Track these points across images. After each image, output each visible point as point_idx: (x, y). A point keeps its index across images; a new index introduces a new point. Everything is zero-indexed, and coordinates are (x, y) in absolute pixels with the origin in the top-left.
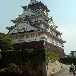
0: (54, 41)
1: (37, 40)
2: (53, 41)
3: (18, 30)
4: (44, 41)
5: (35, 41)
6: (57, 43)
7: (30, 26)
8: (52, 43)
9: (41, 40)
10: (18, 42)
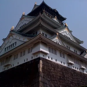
0: (70, 62)
1: (30, 59)
2: (68, 61)
3: (5, 49)
4: (39, 59)
5: (26, 61)
6: (80, 66)
7: (20, 38)
8: (66, 65)
9: (36, 57)
10: (4, 69)
